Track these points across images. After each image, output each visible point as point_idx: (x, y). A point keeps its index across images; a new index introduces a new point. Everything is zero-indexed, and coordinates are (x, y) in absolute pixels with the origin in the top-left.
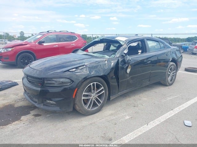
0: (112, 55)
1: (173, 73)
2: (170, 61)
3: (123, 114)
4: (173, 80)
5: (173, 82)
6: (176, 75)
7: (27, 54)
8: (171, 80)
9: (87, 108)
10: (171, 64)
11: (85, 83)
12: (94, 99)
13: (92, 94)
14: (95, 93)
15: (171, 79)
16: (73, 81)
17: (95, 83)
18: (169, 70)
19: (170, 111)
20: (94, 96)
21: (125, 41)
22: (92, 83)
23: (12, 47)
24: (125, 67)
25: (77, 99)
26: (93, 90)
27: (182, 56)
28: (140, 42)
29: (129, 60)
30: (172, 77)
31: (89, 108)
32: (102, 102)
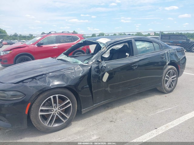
0: (86, 61)
1: (173, 78)
2: (167, 64)
3: (92, 132)
4: (173, 86)
5: (174, 89)
6: (177, 80)
7: (25, 56)
8: (170, 87)
9: (46, 125)
10: (169, 68)
11: (41, 96)
12: (57, 114)
13: (54, 109)
14: (58, 107)
15: (170, 85)
16: (25, 95)
17: (57, 95)
18: (167, 75)
19: (152, 130)
20: (56, 111)
21: (106, 44)
22: (52, 96)
23: (11, 50)
24: (100, 75)
25: (32, 115)
26: (54, 103)
27: (185, 58)
28: (127, 44)
29: (103, 67)
30: (171, 83)
31: (51, 125)
32: (68, 117)
